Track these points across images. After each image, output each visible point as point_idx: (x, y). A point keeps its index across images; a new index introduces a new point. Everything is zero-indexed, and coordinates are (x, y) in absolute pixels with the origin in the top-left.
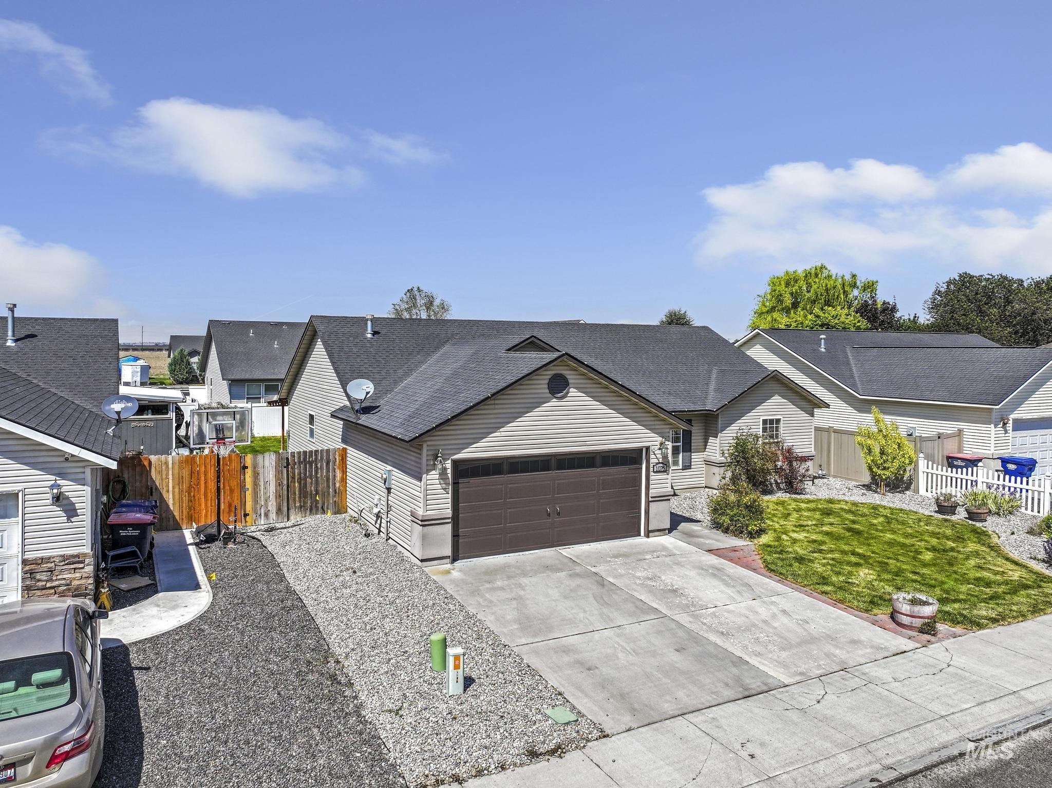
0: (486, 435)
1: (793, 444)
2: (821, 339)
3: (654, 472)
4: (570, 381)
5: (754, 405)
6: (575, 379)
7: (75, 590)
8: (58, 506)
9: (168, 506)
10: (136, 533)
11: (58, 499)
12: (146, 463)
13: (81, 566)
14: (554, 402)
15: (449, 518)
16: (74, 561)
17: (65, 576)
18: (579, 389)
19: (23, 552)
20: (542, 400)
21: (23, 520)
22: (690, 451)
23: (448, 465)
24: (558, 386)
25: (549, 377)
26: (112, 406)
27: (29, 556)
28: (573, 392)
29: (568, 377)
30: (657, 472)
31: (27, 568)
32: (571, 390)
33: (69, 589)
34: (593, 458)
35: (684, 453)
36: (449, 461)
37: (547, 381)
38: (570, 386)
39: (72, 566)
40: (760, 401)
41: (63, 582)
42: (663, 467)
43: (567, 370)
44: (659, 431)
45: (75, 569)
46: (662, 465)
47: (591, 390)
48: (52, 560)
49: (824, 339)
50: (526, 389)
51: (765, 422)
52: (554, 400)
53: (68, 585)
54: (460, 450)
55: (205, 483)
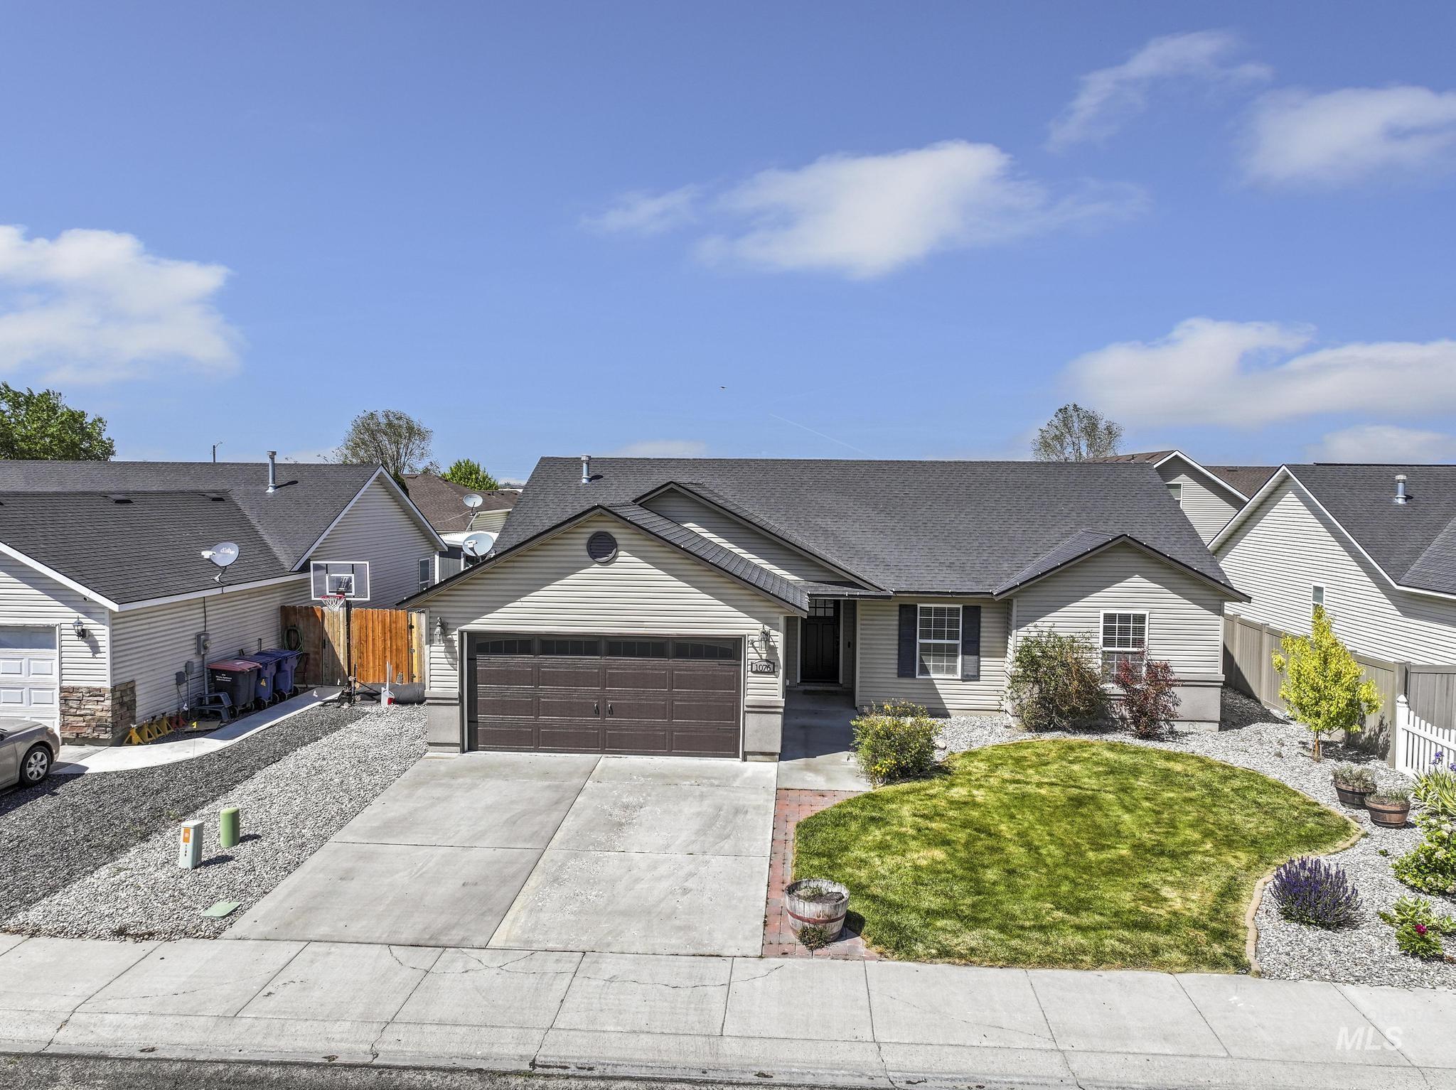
0: (502, 604)
1: (1169, 658)
2: (1399, 481)
3: (752, 671)
4: (618, 542)
5: (1084, 589)
6: (626, 539)
7: (98, 721)
8: (85, 642)
9: (339, 660)
10: (228, 679)
11: (83, 634)
12: (319, 614)
13: (102, 699)
14: (596, 569)
15: (455, 699)
16: (96, 693)
17: (90, 707)
18: (633, 553)
19: (61, 680)
20: (580, 565)
21: (61, 652)
22: (977, 653)
23: (455, 637)
24: (602, 548)
25: (588, 536)
26: (203, 553)
27: (65, 684)
28: (623, 556)
29: (615, 536)
30: (756, 672)
31: (62, 695)
32: (621, 553)
33: (93, 719)
34: (662, 644)
35: (966, 657)
36: (457, 632)
37: (585, 542)
38: (619, 548)
39: (96, 698)
40: (1100, 584)
41: (89, 712)
42: (768, 667)
43: (615, 527)
44: (762, 615)
45: (98, 701)
46: (766, 663)
47: (651, 555)
48: (80, 690)
49: (1404, 482)
50: (552, 550)
51: (1109, 618)
52: (596, 565)
53: (92, 715)
54: (469, 619)
55: (373, 639)
